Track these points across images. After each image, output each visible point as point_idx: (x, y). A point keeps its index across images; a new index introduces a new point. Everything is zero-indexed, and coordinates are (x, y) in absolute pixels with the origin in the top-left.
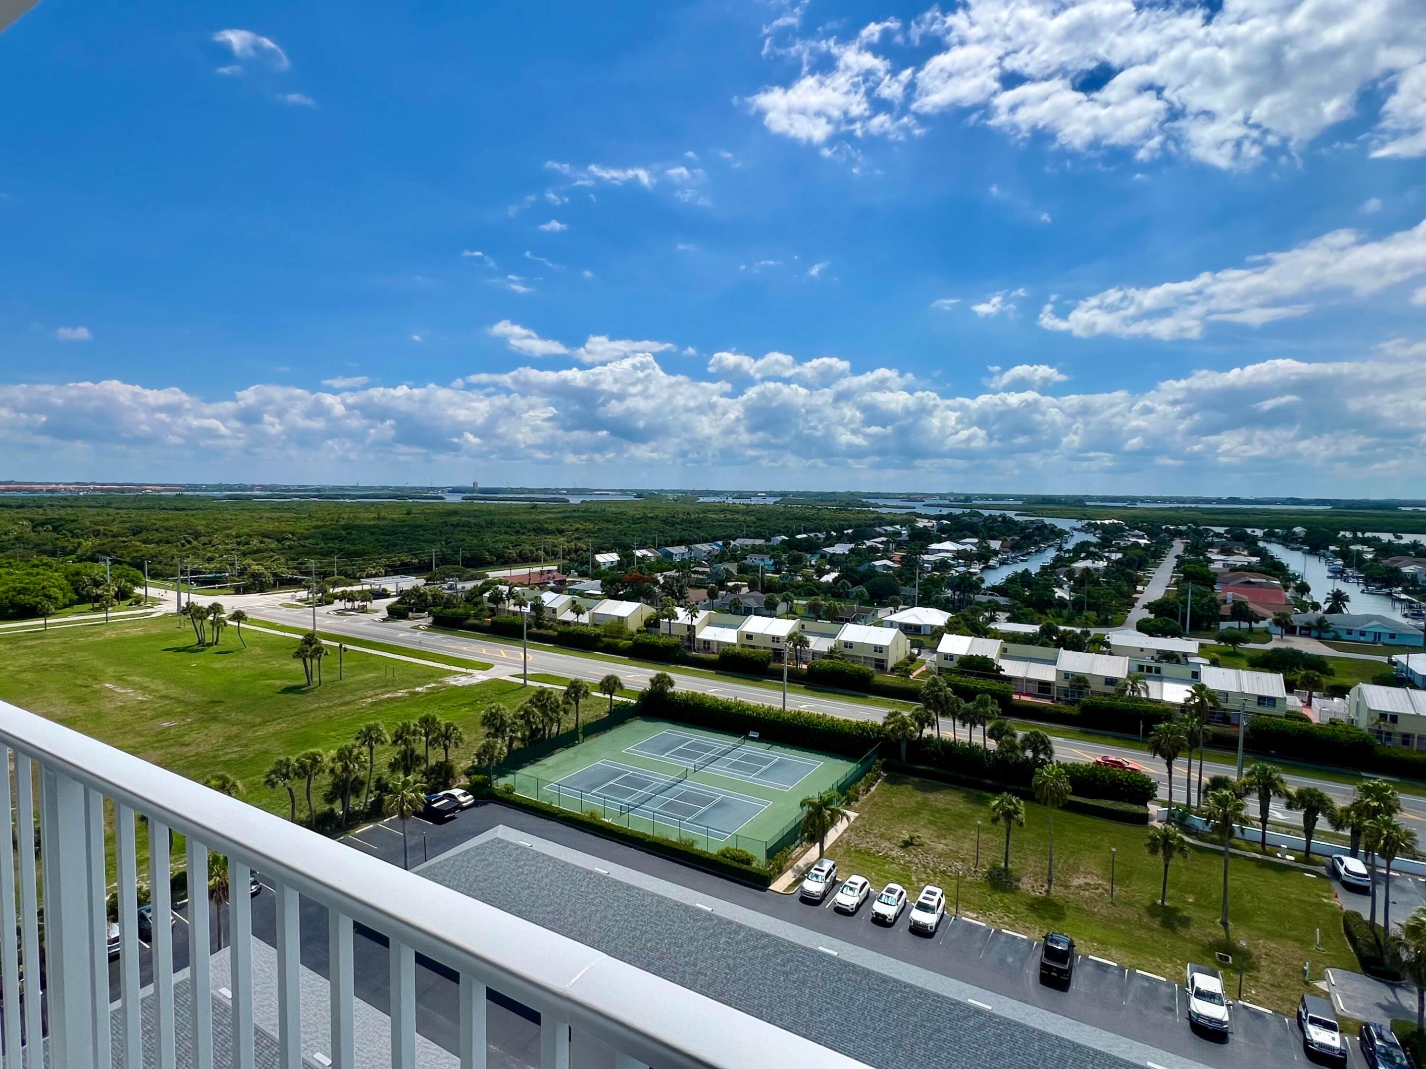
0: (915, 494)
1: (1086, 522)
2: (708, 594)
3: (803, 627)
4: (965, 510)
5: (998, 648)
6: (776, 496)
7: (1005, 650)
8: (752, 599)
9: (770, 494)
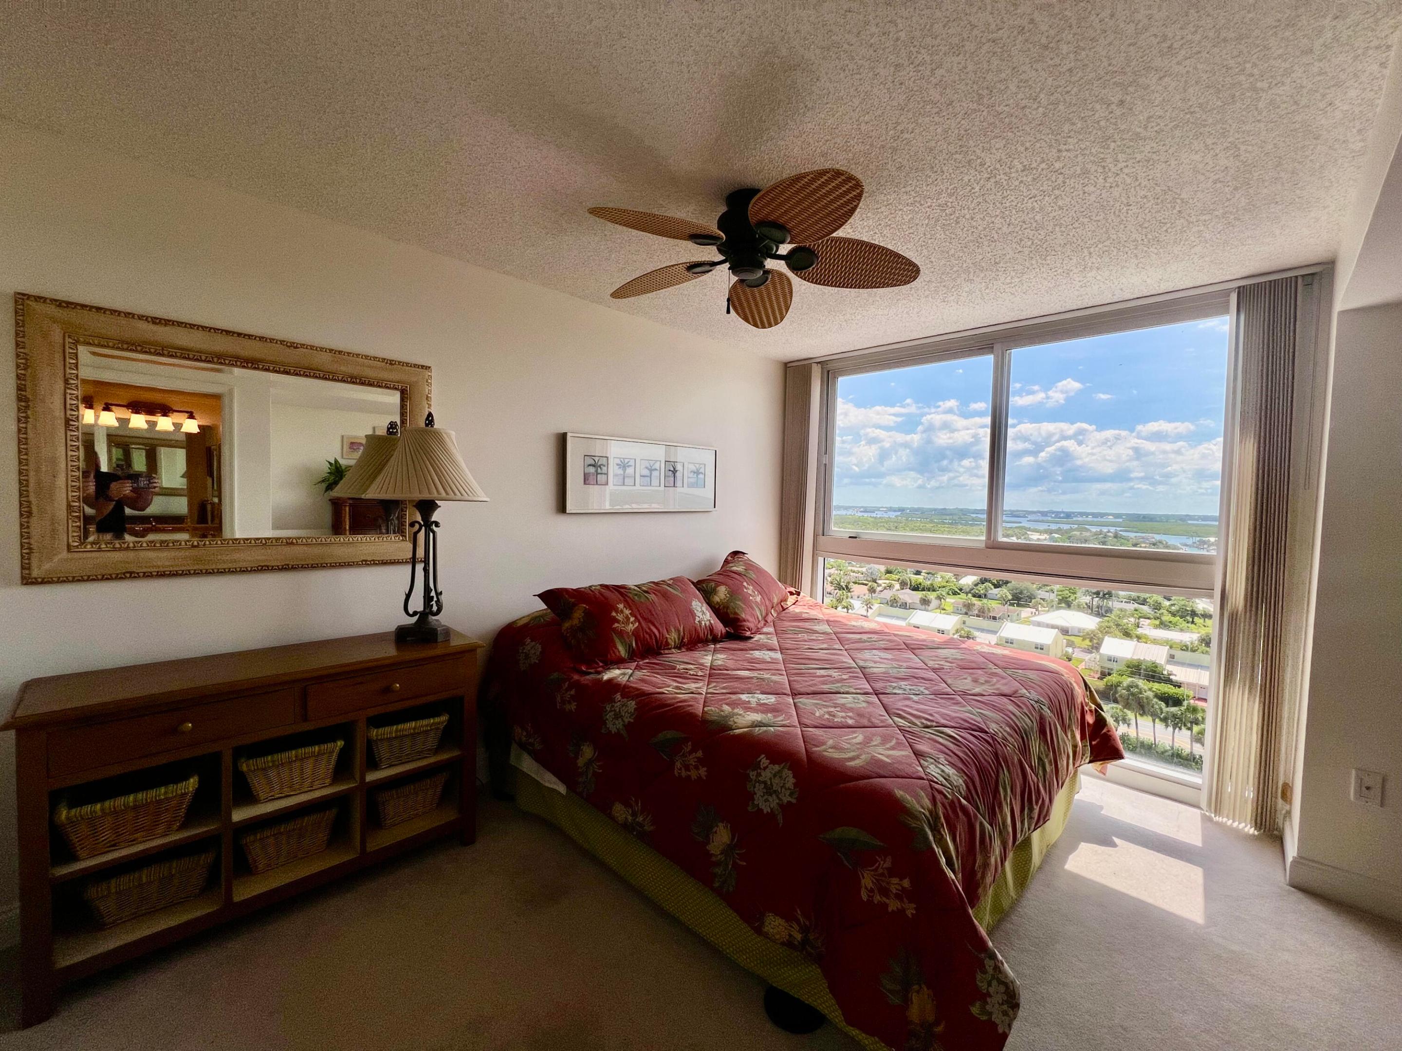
0: (1018, 511)
1: (1198, 539)
2: (869, 590)
3: (964, 623)
4: (1072, 526)
5: (1165, 655)
6: (895, 511)
7: (1172, 657)
8: (906, 595)
9: (891, 509)
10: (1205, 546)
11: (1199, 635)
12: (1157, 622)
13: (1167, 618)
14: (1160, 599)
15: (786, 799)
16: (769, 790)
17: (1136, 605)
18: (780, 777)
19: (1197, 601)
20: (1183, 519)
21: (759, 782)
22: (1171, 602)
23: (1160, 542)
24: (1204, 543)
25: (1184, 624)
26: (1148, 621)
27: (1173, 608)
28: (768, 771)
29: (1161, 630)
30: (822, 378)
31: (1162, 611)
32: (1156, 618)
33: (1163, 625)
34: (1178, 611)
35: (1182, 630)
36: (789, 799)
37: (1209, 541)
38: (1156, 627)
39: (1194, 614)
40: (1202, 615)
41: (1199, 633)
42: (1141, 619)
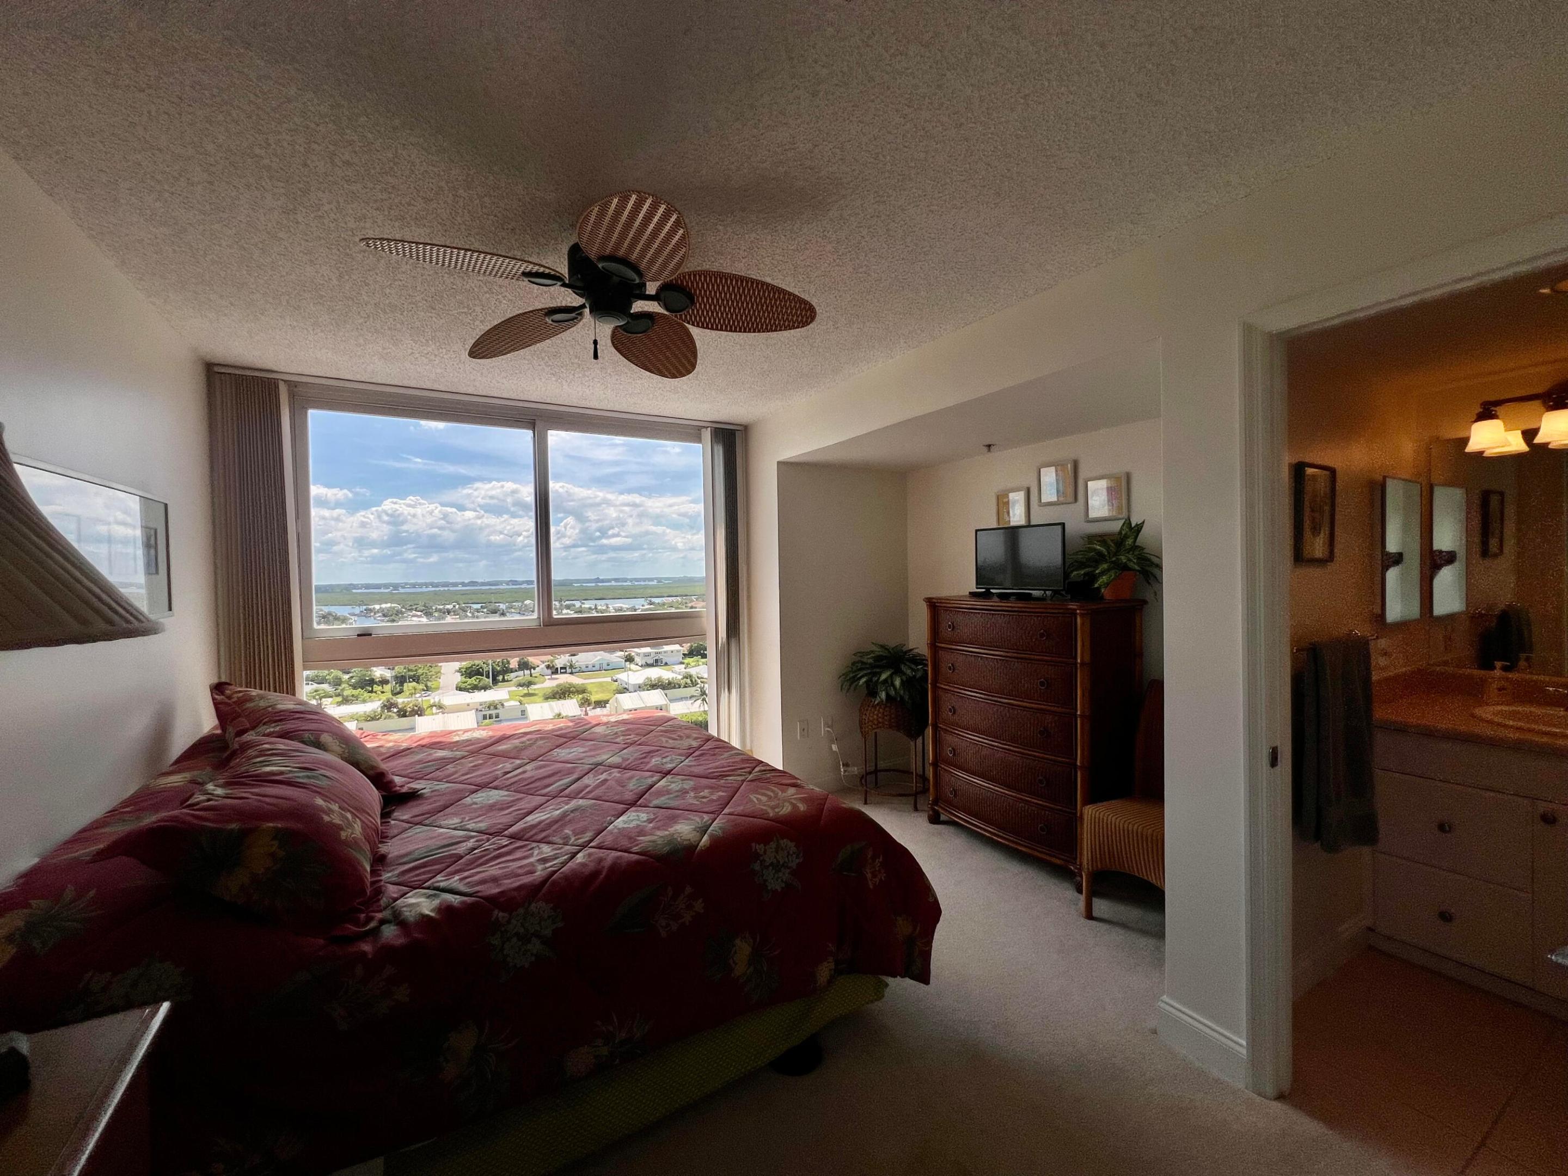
1: (365, 607)
10: (372, 614)
11: (381, 702)
12: (340, 699)
13: (348, 692)
14: (339, 674)
15: (794, 862)
16: (777, 867)
17: (315, 686)
18: (782, 849)
19: (374, 669)
20: (349, 588)
21: (767, 867)
22: (351, 675)
23: (330, 614)
24: (371, 610)
25: (366, 695)
26: (330, 700)
27: (353, 681)
28: (769, 852)
29: (345, 706)
30: (290, 405)
31: (343, 686)
32: (338, 695)
33: (346, 701)
34: (357, 683)
35: (364, 701)
36: (798, 861)
37: (374, 608)
38: (339, 704)
39: (372, 682)
40: (380, 681)
41: (380, 700)
42: (323, 700)
